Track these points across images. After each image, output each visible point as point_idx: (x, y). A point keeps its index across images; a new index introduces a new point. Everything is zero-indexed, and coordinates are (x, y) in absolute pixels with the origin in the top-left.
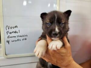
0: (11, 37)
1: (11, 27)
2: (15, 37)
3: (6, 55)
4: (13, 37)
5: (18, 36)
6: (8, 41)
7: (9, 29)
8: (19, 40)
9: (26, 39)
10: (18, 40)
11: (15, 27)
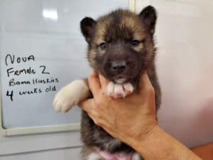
0: (18, 83)
1: (19, 58)
2: (28, 82)
3: (4, 128)
4: (23, 83)
5: (35, 81)
6: (10, 93)
7: (12, 63)
8: (38, 91)
9: (54, 89)
10: (35, 90)
11: (29, 59)
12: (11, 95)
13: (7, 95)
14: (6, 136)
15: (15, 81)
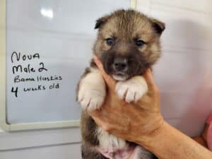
0: (23, 80)
1: (24, 56)
2: (33, 80)
3: (8, 123)
4: (27, 80)
5: (40, 79)
6: (15, 89)
7: (18, 60)
8: (41, 87)
9: (58, 86)
11: (34, 56)
12: (16, 92)
13: (12, 91)
15: (20, 78)
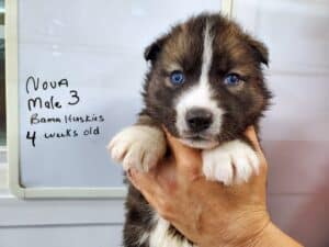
0: (43, 120)
1: (46, 83)
2: (58, 120)
3: (22, 186)
4: (49, 120)
5: (68, 119)
6: (31, 135)
7: (36, 89)
8: (71, 133)
9: (97, 132)
10: (68, 132)
11: (60, 83)
12: (33, 138)
13: (28, 137)
14: (25, 199)
15: (39, 117)
